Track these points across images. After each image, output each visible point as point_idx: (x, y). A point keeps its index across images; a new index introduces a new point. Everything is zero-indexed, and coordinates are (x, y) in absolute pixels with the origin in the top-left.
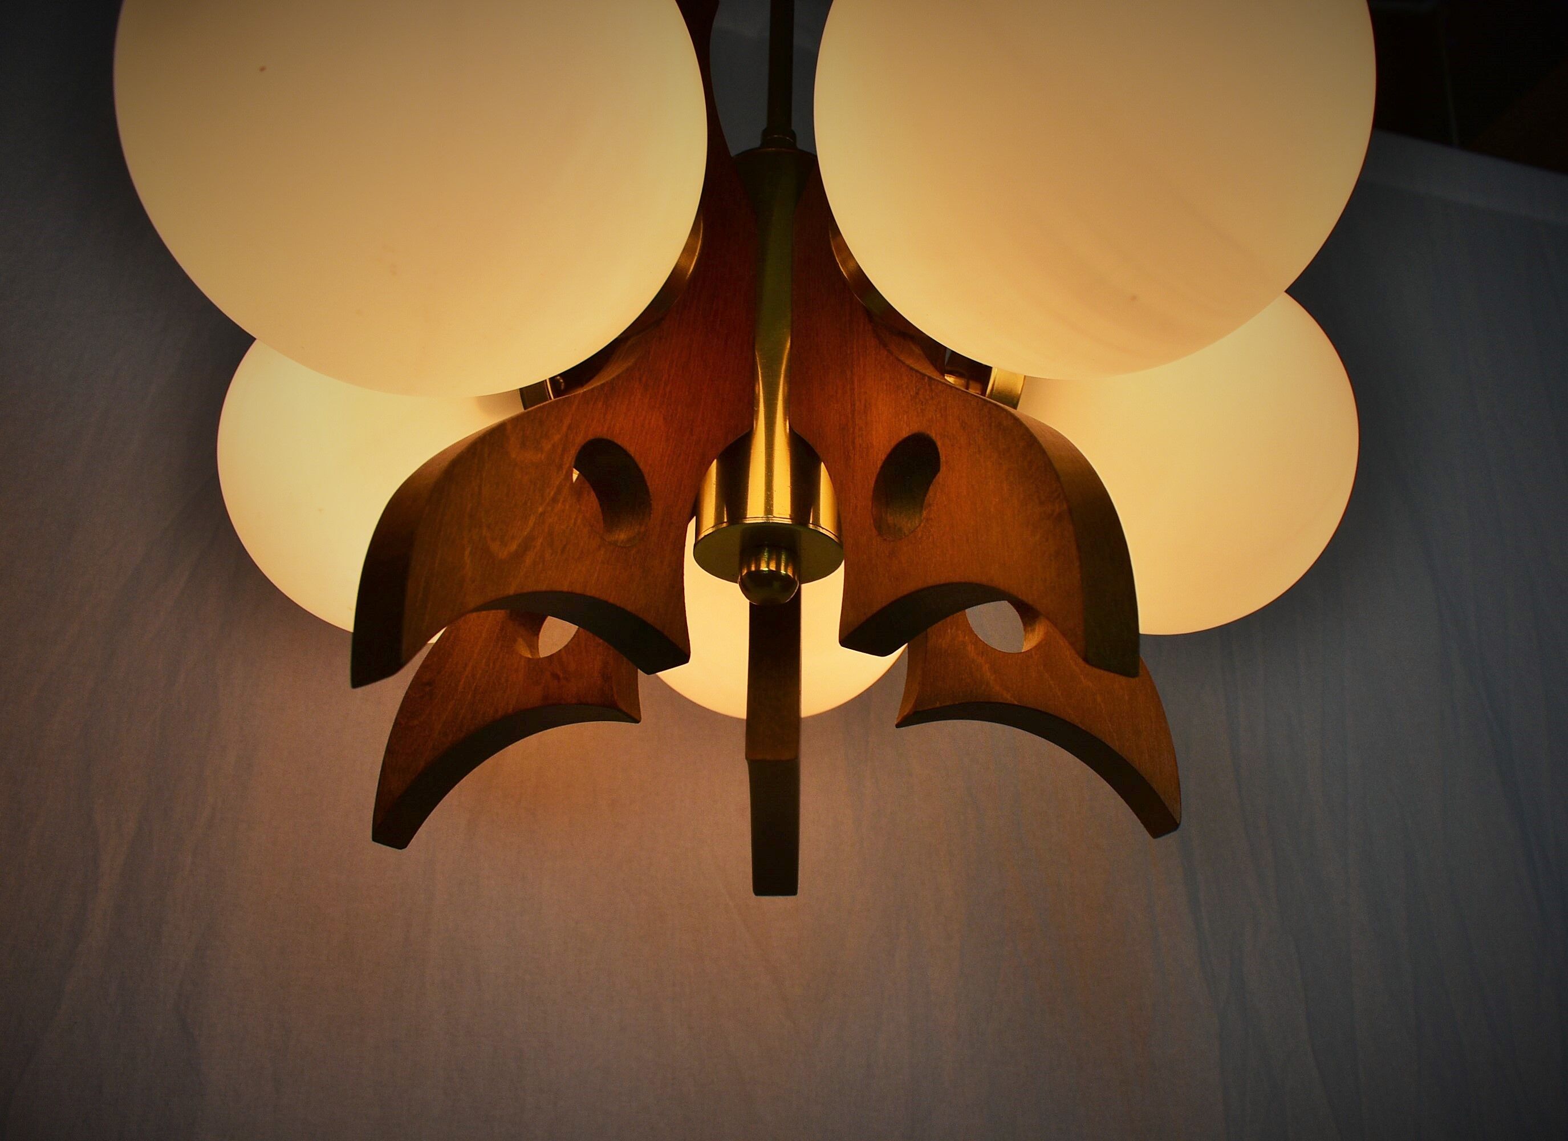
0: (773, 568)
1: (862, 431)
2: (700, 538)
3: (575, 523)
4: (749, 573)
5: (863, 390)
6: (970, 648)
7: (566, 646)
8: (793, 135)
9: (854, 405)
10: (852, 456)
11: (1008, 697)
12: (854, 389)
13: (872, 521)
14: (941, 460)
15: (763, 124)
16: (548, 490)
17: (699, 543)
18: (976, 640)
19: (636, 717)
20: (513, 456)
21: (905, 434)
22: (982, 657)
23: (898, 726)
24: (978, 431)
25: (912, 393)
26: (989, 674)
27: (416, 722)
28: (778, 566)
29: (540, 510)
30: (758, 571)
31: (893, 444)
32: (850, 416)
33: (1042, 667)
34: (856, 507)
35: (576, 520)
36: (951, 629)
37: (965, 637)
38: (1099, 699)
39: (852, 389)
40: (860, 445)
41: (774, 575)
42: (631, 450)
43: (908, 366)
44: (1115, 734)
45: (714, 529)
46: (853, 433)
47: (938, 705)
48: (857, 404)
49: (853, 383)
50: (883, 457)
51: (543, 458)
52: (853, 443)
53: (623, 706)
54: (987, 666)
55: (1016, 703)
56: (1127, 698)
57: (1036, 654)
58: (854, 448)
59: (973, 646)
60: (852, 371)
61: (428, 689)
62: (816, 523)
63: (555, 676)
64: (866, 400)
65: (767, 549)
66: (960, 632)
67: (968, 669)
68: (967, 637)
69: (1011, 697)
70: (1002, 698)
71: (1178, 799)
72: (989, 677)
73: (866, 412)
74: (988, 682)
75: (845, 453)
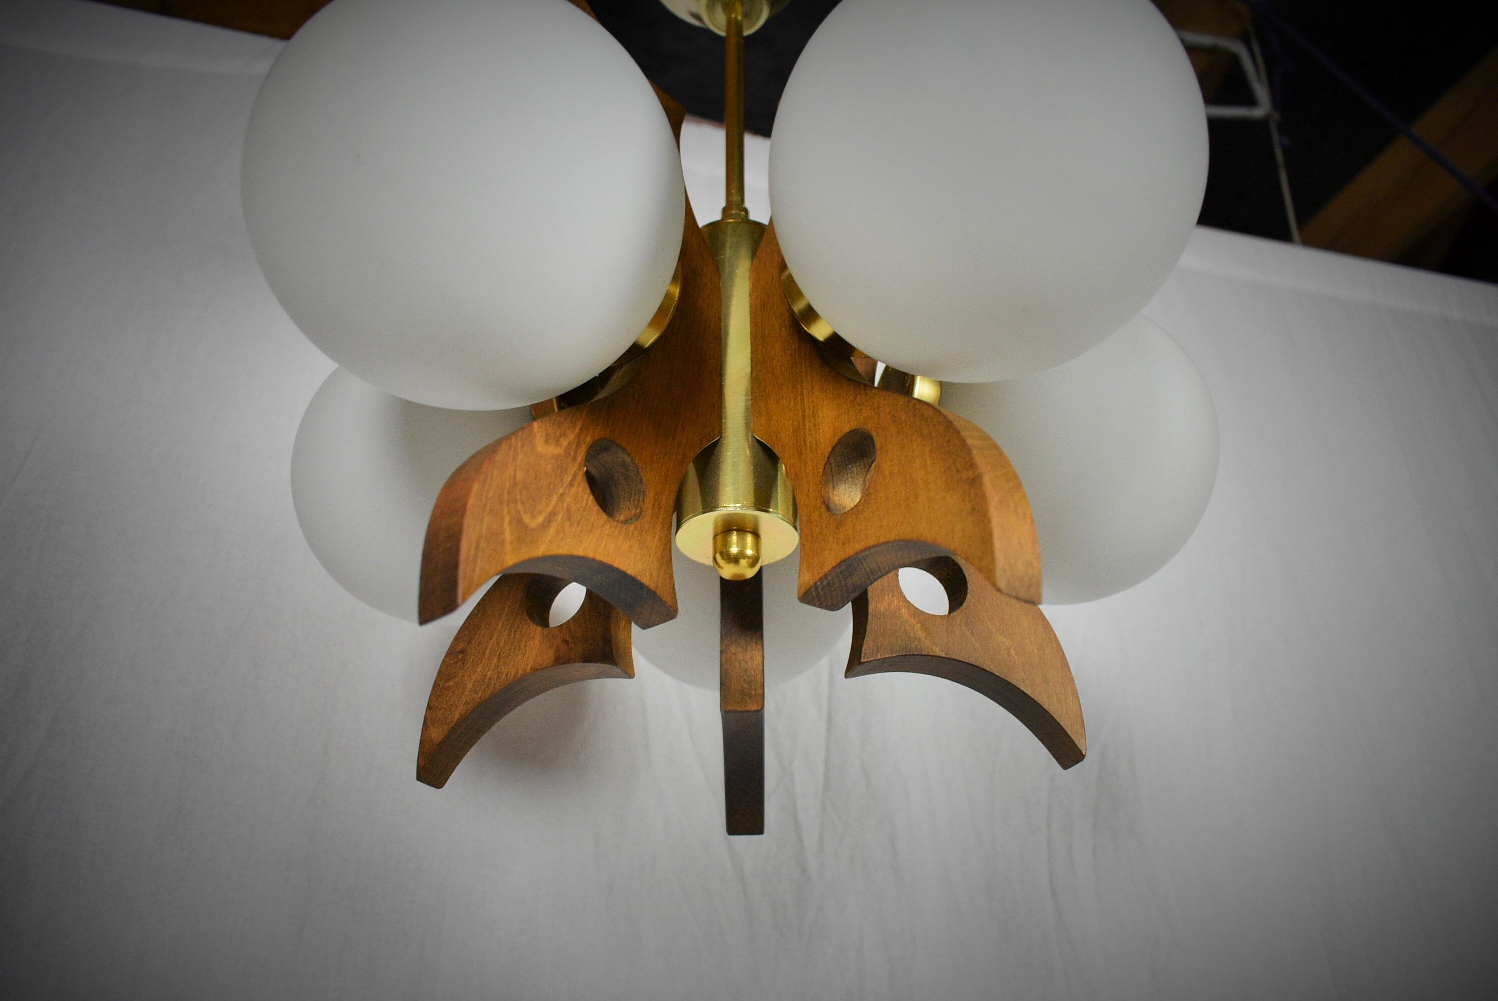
0: (741, 548)
1: (811, 431)
3: (587, 503)
4: (722, 552)
5: (810, 400)
6: (904, 611)
8: (746, 211)
9: (805, 412)
10: (804, 452)
11: (937, 651)
12: (803, 400)
13: (822, 501)
14: (877, 448)
15: (723, 204)
16: (566, 477)
18: (908, 604)
19: (631, 674)
20: (539, 449)
21: (847, 429)
22: (914, 618)
23: (847, 677)
24: (906, 421)
25: (851, 398)
26: (920, 632)
27: (451, 683)
29: (561, 492)
30: (729, 551)
31: (837, 438)
32: (801, 421)
33: (964, 626)
34: (809, 491)
35: (587, 500)
36: (888, 595)
37: (899, 602)
38: (1013, 652)
39: (802, 400)
40: (810, 442)
41: (742, 554)
42: (629, 449)
43: (847, 378)
44: (1027, 681)
46: (804, 433)
47: (879, 657)
48: (807, 410)
49: (802, 395)
50: (829, 449)
51: (561, 452)
52: (804, 441)
53: (620, 664)
54: (919, 625)
55: (944, 655)
56: (1036, 651)
58: (805, 445)
59: (907, 609)
60: (801, 387)
61: (460, 656)
63: (565, 641)
64: (813, 407)
65: (735, 532)
66: (894, 598)
67: (903, 627)
68: (901, 603)
69: (939, 650)
70: (932, 651)
71: (1083, 735)
72: (921, 634)
73: (814, 416)
74: (920, 639)
75: (797, 450)
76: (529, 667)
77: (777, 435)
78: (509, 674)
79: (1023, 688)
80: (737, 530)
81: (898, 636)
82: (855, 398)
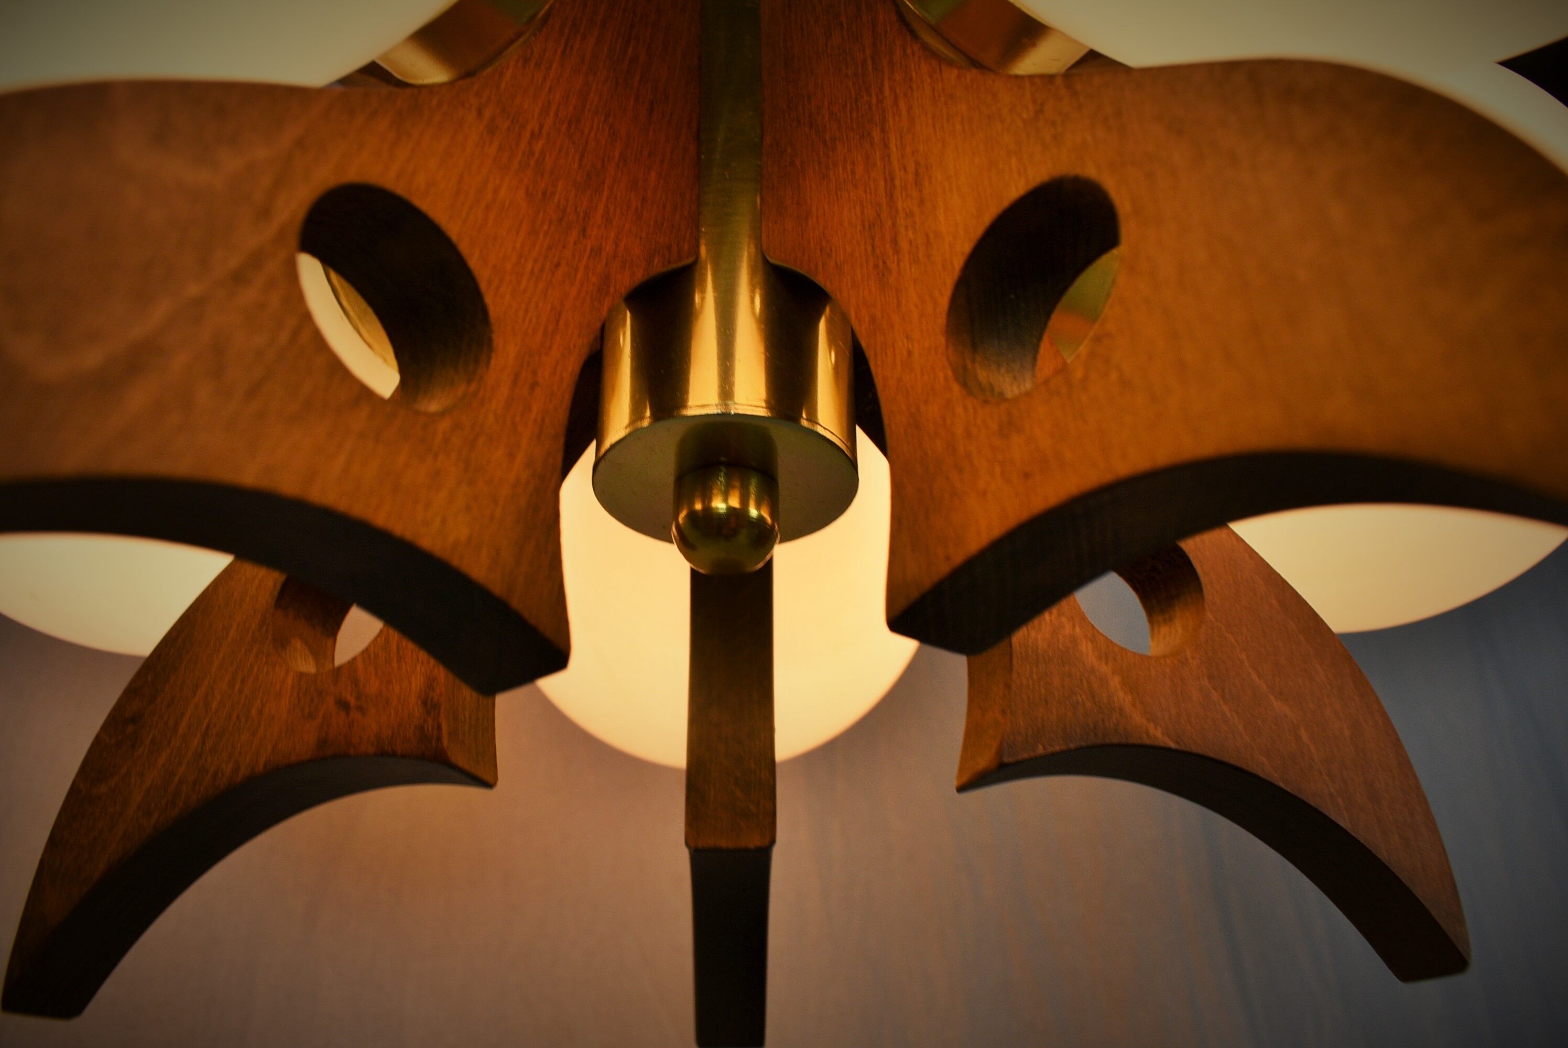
0: (735, 502)
1: (914, 217)
2: (603, 450)
4: (692, 515)
5: (910, 149)
6: (1085, 647)
7: (366, 651)
9: (892, 180)
10: (894, 267)
11: (1158, 735)
12: (890, 154)
13: (950, 373)
17: (603, 461)
18: (1093, 634)
19: (487, 777)
21: (1016, 189)
22: (1106, 664)
23: (961, 789)
25: (1025, 116)
26: (1121, 694)
28: (744, 501)
30: (708, 511)
31: (988, 218)
32: (885, 200)
33: (1206, 680)
34: (910, 353)
37: (1074, 626)
38: (1305, 735)
39: (886, 155)
40: (911, 243)
41: (737, 516)
42: (453, 230)
44: (1340, 800)
45: (628, 431)
46: (894, 226)
47: (1040, 750)
49: (886, 145)
50: (966, 247)
52: (895, 242)
53: (460, 758)
54: (1116, 677)
55: (1173, 745)
56: (1347, 733)
57: (1193, 658)
58: (897, 251)
59: (1090, 644)
60: (883, 130)
62: (813, 419)
63: (343, 705)
64: (917, 163)
65: (723, 469)
66: (1064, 620)
67: (1085, 683)
68: (1077, 629)
69: (1163, 734)
70: (1148, 736)
71: (1459, 918)
72: (1123, 698)
73: (918, 182)
74: (1121, 709)
75: (876, 266)
76: (262, 760)
77: (824, 244)
78: (220, 775)
79: (1333, 816)
80: (728, 465)
81: (1078, 702)
82: (1039, 112)
